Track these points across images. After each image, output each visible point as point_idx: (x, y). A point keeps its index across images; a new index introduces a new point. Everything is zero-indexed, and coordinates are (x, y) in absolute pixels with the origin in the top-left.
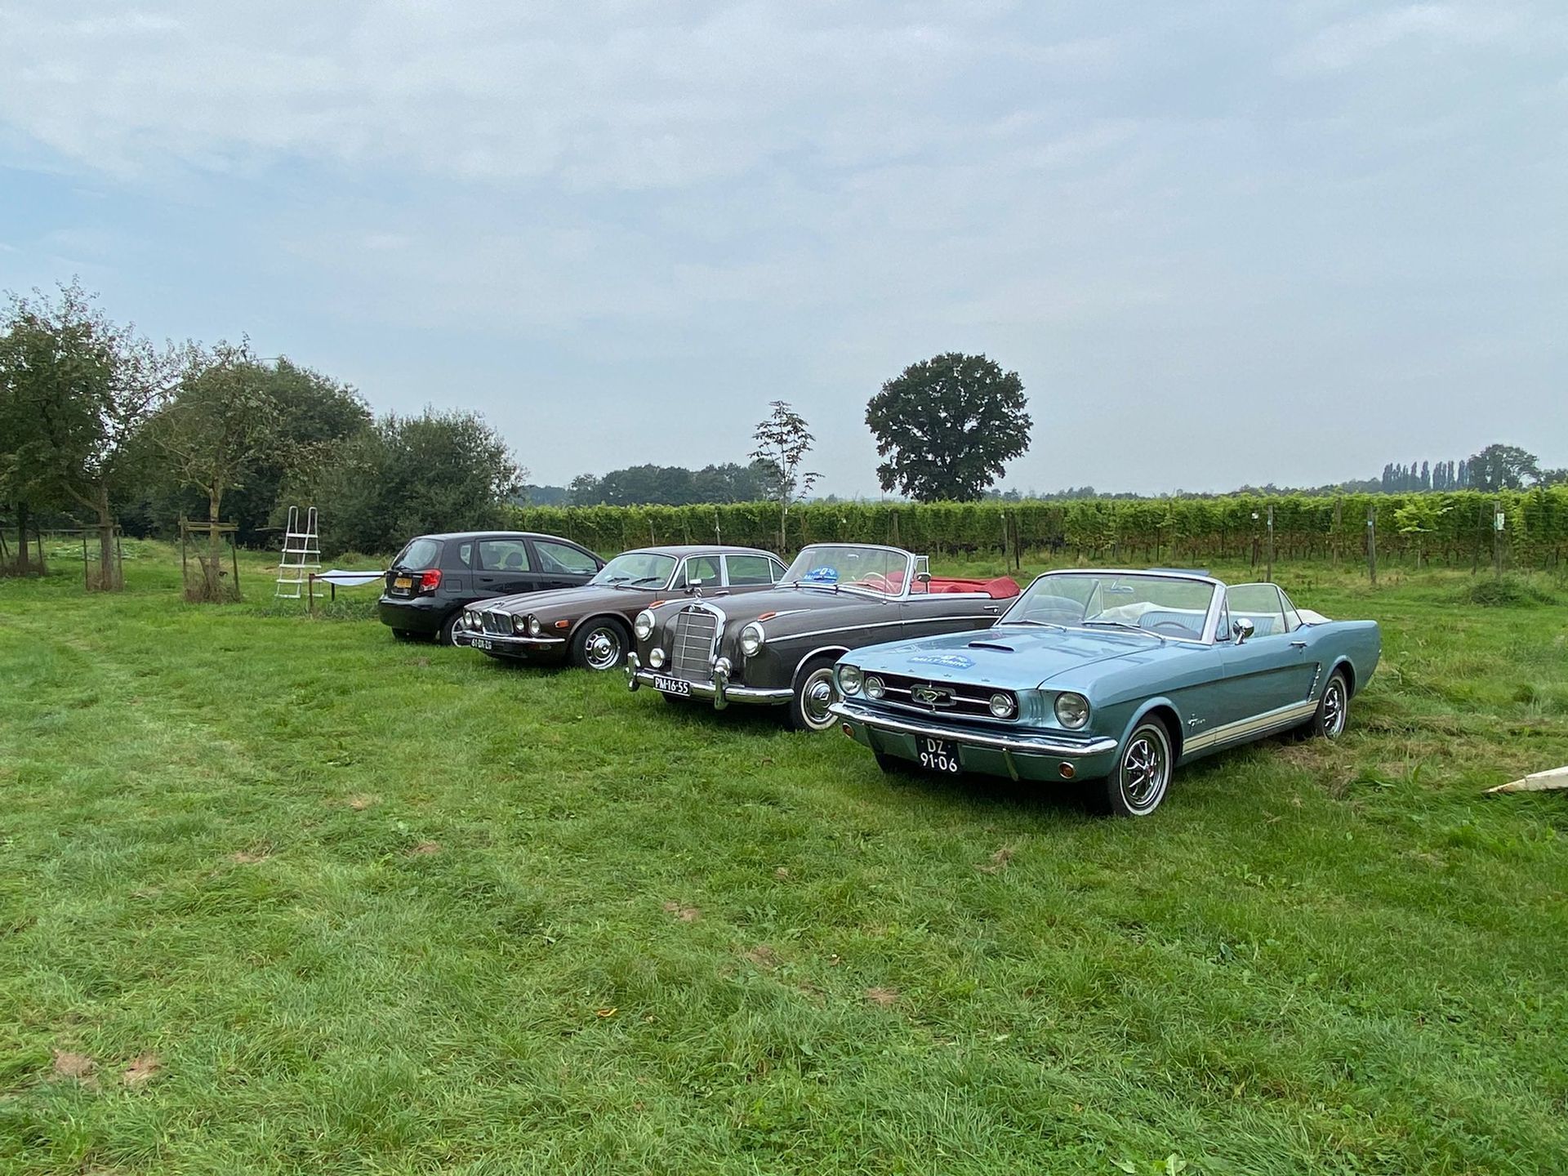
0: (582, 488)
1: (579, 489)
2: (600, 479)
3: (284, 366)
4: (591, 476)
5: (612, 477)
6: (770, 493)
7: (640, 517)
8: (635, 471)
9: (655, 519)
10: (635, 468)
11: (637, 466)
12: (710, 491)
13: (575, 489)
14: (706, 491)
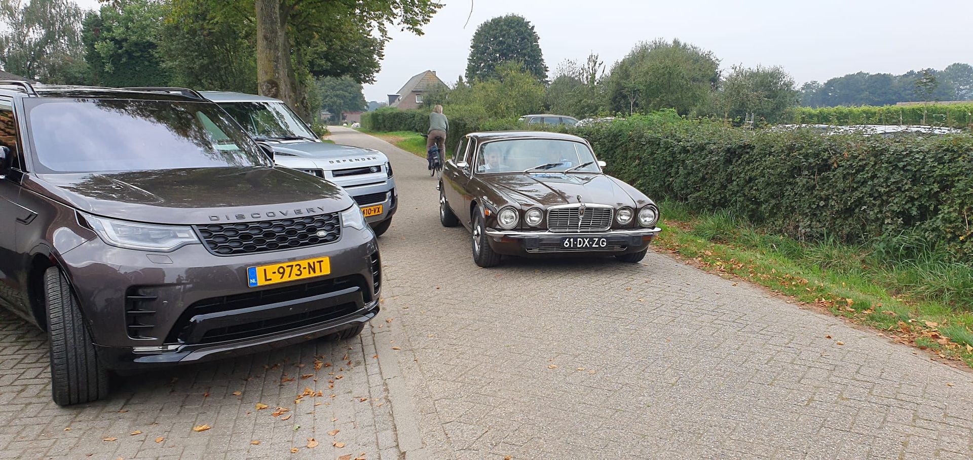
0: (808, 91)
1: (806, 92)
2: (822, 84)
3: (676, 43)
4: (816, 82)
5: (831, 83)
6: (962, 90)
7: (859, 113)
8: (848, 77)
9: (867, 114)
10: (849, 75)
11: (851, 74)
12: (909, 90)
13: (804, 91)
14: (905, 90)
